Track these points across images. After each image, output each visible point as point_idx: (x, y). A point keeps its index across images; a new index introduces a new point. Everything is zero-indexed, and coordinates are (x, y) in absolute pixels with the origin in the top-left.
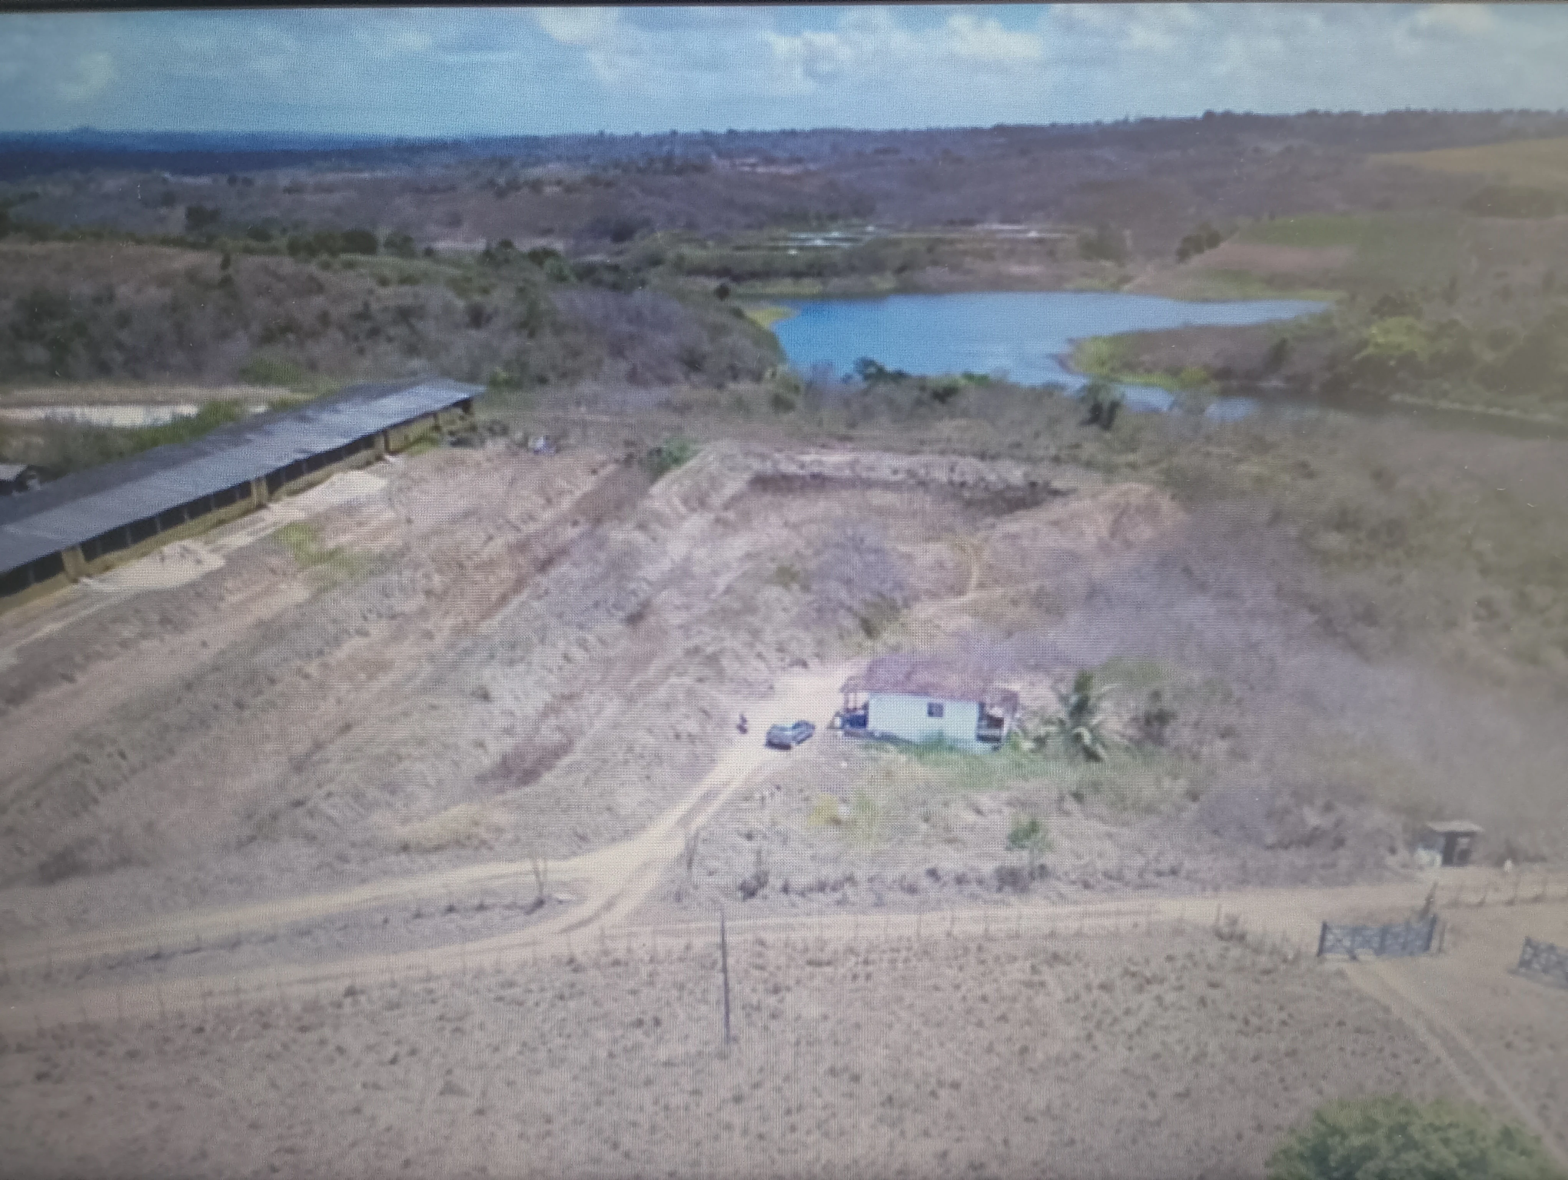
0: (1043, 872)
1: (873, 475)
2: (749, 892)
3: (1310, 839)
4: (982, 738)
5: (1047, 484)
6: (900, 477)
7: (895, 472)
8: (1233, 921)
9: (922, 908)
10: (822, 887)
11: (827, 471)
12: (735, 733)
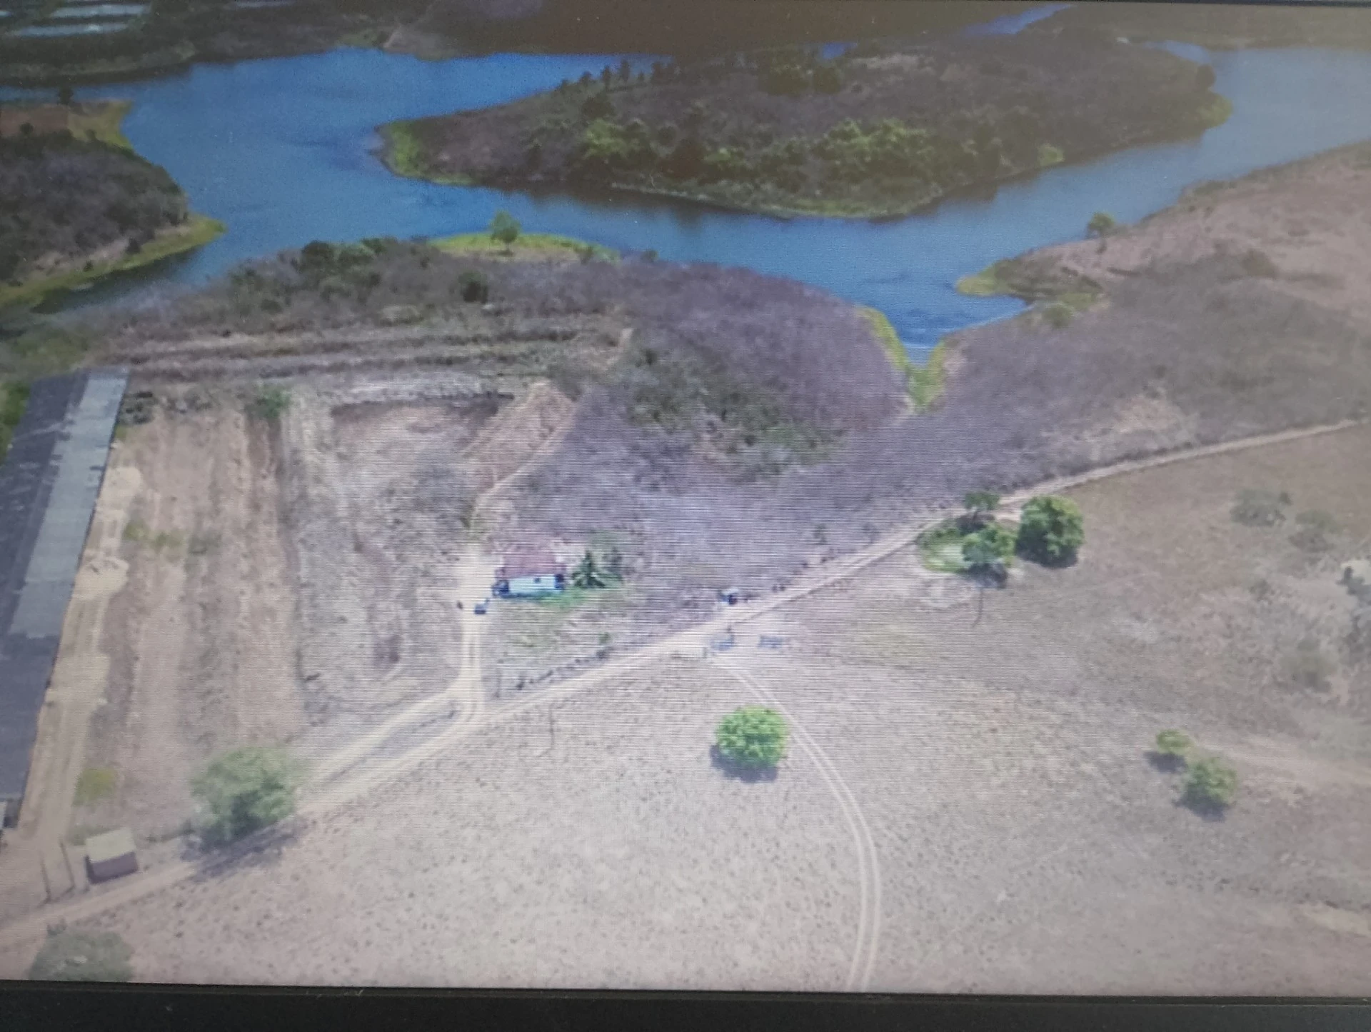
0: (612, 649)
1: (399, 397)
2: (520, 687)
3: (687, 604)
4: (557, 587)
5: (496, 391)
6: (414, 397)
7: (411, 394)
8: (676, 652)
9: (579, 674)
10: (542, 678)
11: (371, 399)
12: (458, 611)
